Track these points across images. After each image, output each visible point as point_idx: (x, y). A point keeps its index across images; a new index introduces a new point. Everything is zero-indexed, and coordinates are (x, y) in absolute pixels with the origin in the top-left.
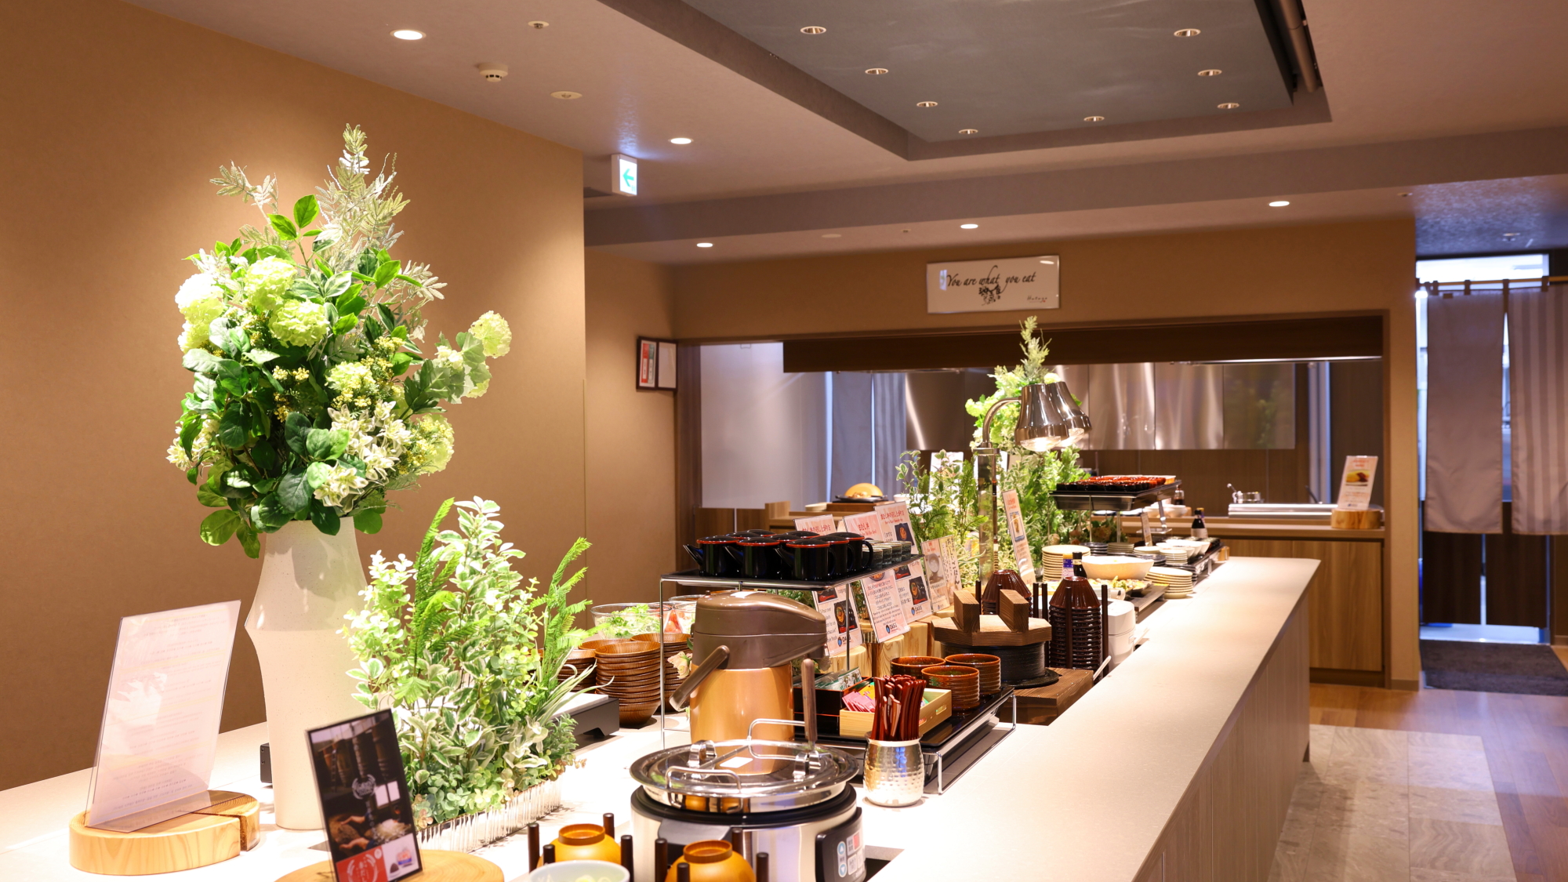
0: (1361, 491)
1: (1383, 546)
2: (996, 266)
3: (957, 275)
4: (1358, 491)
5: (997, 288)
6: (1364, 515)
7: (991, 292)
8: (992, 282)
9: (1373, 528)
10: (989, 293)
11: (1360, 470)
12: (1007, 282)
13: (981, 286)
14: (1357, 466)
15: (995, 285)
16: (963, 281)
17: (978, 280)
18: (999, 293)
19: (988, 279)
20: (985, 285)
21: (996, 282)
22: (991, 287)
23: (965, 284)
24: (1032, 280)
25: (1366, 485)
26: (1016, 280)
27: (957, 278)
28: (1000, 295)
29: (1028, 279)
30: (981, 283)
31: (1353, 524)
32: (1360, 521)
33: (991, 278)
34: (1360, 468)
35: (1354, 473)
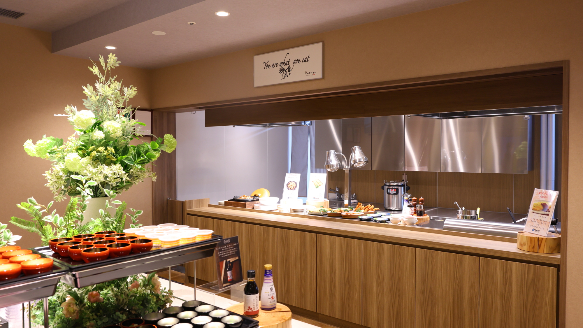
0: (544, 219)
1: (558, 270)
2: (288, 53)
3: (269, 61)
4: (541, 219)
5: (289, 68)
6: (544, 241)
7: (286, 70)
8: (286, 65)
9: (552, 253)
10: (284, 71)
11: (543, 200)
12: (294, 63)
13: (280, 67)
14: (542, 197)
15: (288, 66)
16: (271, 65)
17: (279, 64)
18: (290, 71)
19: (284, 62)
20: (282, 66)
21: (288, 64)
22: (286, 67)
23: (273, 67)
24: (307, 61)
25: (548, 215)
26: (298, 61)
27: (268, 64)
28: (290, 72)
29: (305, 60)
30: (280, 66)
31: (533, 248)
32: (539, 246)
33: (286, 61)
34: (544, 199)
35: (539, 203)
